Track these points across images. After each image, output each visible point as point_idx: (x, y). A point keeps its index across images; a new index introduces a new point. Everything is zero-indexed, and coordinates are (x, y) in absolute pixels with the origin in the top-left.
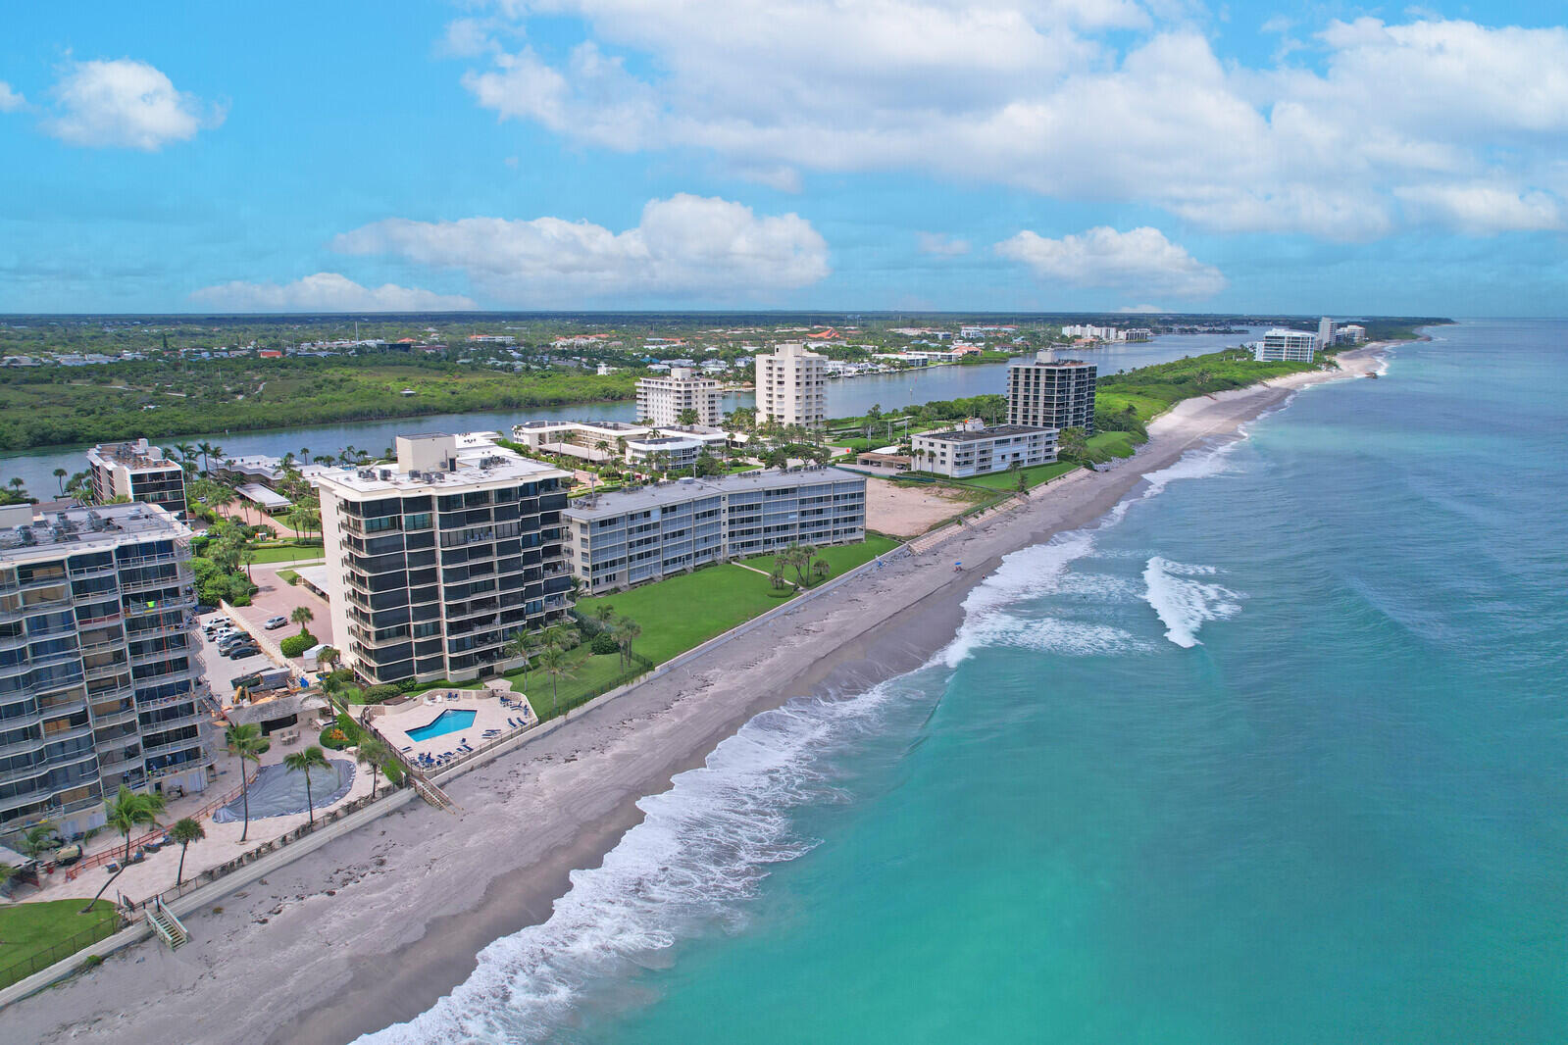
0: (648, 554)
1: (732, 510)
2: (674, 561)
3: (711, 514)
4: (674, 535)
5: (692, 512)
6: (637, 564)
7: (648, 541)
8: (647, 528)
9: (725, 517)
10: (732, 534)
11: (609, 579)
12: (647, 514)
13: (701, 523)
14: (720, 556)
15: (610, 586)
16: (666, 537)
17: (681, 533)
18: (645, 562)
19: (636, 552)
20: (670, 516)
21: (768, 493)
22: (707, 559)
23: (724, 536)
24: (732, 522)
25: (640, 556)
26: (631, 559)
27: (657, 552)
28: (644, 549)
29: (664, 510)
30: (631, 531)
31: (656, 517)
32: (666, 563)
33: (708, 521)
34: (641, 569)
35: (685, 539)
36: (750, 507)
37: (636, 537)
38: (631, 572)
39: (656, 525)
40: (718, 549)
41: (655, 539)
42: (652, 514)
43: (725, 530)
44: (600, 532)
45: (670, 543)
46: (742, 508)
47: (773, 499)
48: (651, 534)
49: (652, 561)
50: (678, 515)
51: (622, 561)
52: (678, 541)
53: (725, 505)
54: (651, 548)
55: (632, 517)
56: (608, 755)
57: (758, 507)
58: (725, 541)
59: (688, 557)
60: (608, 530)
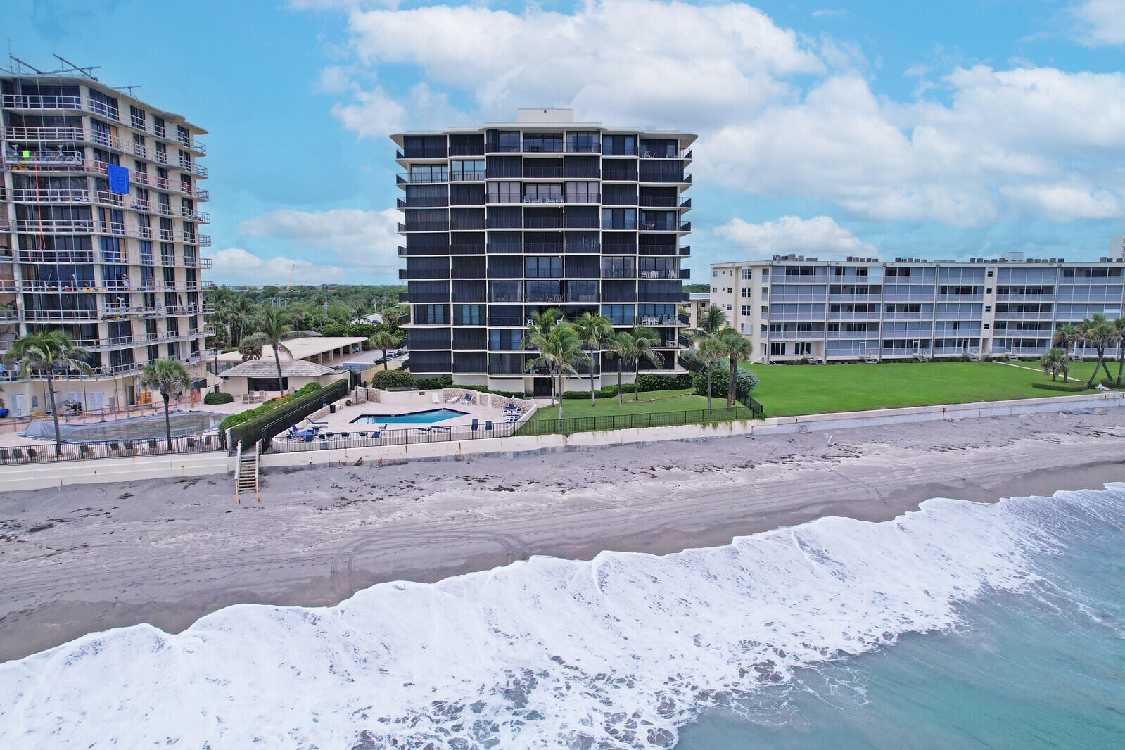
0: (861, 327)
1: (1002, 290)
2: (902, 344)
3: (966, 290)
4: (903, 308)
5: (938, 282)
6: (841, 336)
7: (861, 308)
8: (862, 290)
9: (990, 300)
10: (999, 326)
11: (800, 348)
12: (863, 272)
13: (950, 299)
14: (979, 353)
15: (800, 357)
16: (890, 308)
17: (915, 308)
18: (853, 336)
19: (842, 318)
20: (898, 281)
21: (1069, 272)
22: (957, 353)
23: (987, 326)
24: (1001, 308)
25: (849, 327)
26: (833, 327)
27: (874, 326)
28: (854, 318)
29: (890, 272)
30: (835, 290)
31: (876, 277)
32: (888, 344)
33: (960, 299)
34: (847, 344)
35: (922, 317)
36: (1035, 291)
37: (843, 299)
38: (831, 344)
39: (876, 289)
40: (975, 342)
41: (873, 308)
42: (870, 273)
43: (989, 318)
44: (784, 281)
45: (897, 317)
46: (1021, 290)
47: (1078, 281)
48: (867, 300)
49: (866, 336)
50: (912, 281)
51: (819, 326)
52: (908, 318)
53: (991, 283)
54: (866, 318)
55: (839, 271)
56: (566, 497)
57: (1048, 290)
58: (989, 334)
59: (925, 343)
60: (800, 281)
